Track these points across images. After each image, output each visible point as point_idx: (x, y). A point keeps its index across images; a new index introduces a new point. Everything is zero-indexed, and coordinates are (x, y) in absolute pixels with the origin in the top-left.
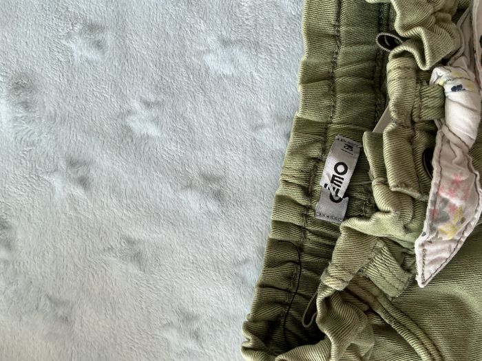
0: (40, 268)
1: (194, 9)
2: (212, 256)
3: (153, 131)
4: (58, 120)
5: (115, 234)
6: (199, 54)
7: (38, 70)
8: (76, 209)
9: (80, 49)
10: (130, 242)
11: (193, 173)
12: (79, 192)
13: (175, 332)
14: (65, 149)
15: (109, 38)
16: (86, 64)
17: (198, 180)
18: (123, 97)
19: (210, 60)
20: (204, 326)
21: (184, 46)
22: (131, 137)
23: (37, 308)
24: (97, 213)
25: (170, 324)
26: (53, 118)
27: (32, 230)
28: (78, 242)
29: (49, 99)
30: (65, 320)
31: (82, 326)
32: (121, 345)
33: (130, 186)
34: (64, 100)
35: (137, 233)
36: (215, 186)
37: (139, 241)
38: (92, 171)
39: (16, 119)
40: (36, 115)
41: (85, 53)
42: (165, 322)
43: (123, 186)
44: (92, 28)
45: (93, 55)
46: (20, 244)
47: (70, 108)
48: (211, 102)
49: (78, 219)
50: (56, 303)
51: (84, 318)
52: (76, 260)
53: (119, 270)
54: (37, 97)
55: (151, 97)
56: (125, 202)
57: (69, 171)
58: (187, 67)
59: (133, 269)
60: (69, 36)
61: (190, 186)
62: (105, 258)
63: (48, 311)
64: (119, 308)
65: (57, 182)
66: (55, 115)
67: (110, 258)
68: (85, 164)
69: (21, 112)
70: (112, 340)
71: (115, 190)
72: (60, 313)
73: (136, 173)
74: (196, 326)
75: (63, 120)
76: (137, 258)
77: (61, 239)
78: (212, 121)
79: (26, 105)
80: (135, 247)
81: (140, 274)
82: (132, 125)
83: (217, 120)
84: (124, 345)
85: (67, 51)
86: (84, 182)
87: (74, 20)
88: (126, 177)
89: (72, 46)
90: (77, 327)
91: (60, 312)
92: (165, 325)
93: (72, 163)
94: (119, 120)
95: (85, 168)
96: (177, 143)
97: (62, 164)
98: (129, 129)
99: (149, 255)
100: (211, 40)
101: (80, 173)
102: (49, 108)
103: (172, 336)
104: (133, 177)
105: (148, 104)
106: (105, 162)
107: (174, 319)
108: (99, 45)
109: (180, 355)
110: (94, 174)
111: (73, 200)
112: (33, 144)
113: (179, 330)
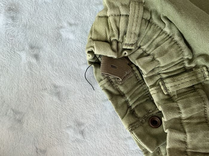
0: (10, 95)
2: (93, 96)
3: (71, 37)
4: (28, 27)
5: (49, 82)
7: (21, 3)
8: (31, 69)
10: (55, 87)
12: (34, 61)
13: (72, 131)
14: (29, 40)
16: (44, 4)
18: (60, 20)
20: (86, 128)
22: (61, 38)
23: (6, 114)
24: (41, 72)
25: (70, 127)
26: (25, 26)
27: (8, 76)
28: (30, 84)
29: (24, 17)
30: (20, 121)
31: (27, 125)
32: (45, 135)
33: (58, 61)
34: (31, 18)
35: (59, 83)
37: (60, 87)
38: (41, 52)
39: (7, 24)
40: (17, 23)
42: (68, 126)
43: (55, 61)
47: (34, 22)
49: (31, 74)
50: (16, 112)
51: (29, 121)
52: (28, 93)
53: (49, 99)
54: (19, 16)
55: (73, 22)
56: (55, 68)
57: (30, 51)
59: (55, 99)
62: (42, 93)
63: (12, 116)
64: (46, 117)
65: (23, 55)
66: (27, 25)
67: (45, 93)
68: (38, 48)
69: (10, 21)
70: (41, 133)
71: (51, 62)
72: (18, 117)
73: (62, 55)
74: (83, 128)
75: (30, 27)
76: (58, 94)
77: (22, 82)
79: (13, 18)
80: (57, 89)
81: (59, 102)
82: (62, 33)
84: (47, 135)
86: (36, 57)
88: (57, 56)
90: (25, 125)
92: (68, 127)
93: (32, 47)
94: (57, 30)
95: (38, 50)
96: (82, 43)
97: (27, 47)
98: (61, 35)
99: (64, 94)
101: (35, 52)
102: (24, 21)
104: (60, 57)
105: (71, 25)
106: (48, 49)
107: (72, 124)
109: (73, 142)
110: (41, 54)
111: (30, 64)
112: (14, 37)
113: (74, 129)
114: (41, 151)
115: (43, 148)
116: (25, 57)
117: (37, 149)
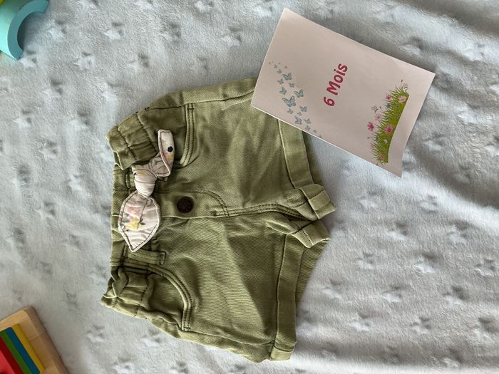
1: (95, 134)
3: (79, 188)
4: (39, 186)
5: (67, 234)
6: (98, 153)
7: (29, 164)
8: (50, 224)
9: (47, 154)
10: (74, 237)
11: (98, 205)
12: (51, 216)
13: (95, 275)
14: (43, 198)
15: (59, 148)
16: (50, 161)
17: (100, 208)
18: (66, 174)
19: (102, 155)
21: (91, 150)
22: (71, 191)
23: (36, 267)
25: (92, 272)
26: (37, 185)
28: (52, 239)
29: (35, 176)
30: (49, 272)
31: (56, 274)
33: (72, 213)
34: (42, 177)
35: (76, 233)
36: (108, 211)
37: (77, 237)
39: (22, 186)
40: (30, 184)
41: (49, 156)
43: (69, 213)
44: (51, 144)
45: (53, 156)
46: (28, 240)
47: (44, 180)
48: (105, 174)
49: (51, 228)
50: (45, 264)
51: (57, 271)
52: (52, 246)
53: (70, 250)
54: (30, 176)
55: (78, 174)
56: (70, 220)
57: (45, 208)
58: (93, 159)
59: (75, 249)
60: (42, 148)
61: (97, 212)
62: (63, 244)
63: (41, 268)
64: (71, 266)
65: (40, 212)
67: (66, 244)
68: (52, 204)
69: (24, 183)
70: (69, 280)
71: (65, 215)
73: (73, 207)
74: (104, 271)
75: (42, 185)
76: (77, 244)
78: (106, 183)
79: (26, 180)
80: (76, 239)
81: (79, 251)
82: (71, 186)
83: (108, 182)
85: (41, 155)
86: (52, 212)
87: (42, 141)
88: (70, 209)
89: (43, 152)
90: (54, 275)
91: (46, 268)
93: (47, 204)
94: (65, 184)
97: (42, 205)
98: (70, 188)
99: (82, 243)
100: (103, 147)
101: (50, 209)
102: (36, 181)
103: (94, 277)
104: (73, 209)
105: (76, 177)
106: (60, 204)
107: (94, 269)
108: (55, 152)
109: (98, 285)
110: (56, 209)
111: (49, 220)
112: (30, 197)
113: (97, 274)
114: (71, 296)
115: (73, 294)
116: (43, 215)
117: (68, 294)
